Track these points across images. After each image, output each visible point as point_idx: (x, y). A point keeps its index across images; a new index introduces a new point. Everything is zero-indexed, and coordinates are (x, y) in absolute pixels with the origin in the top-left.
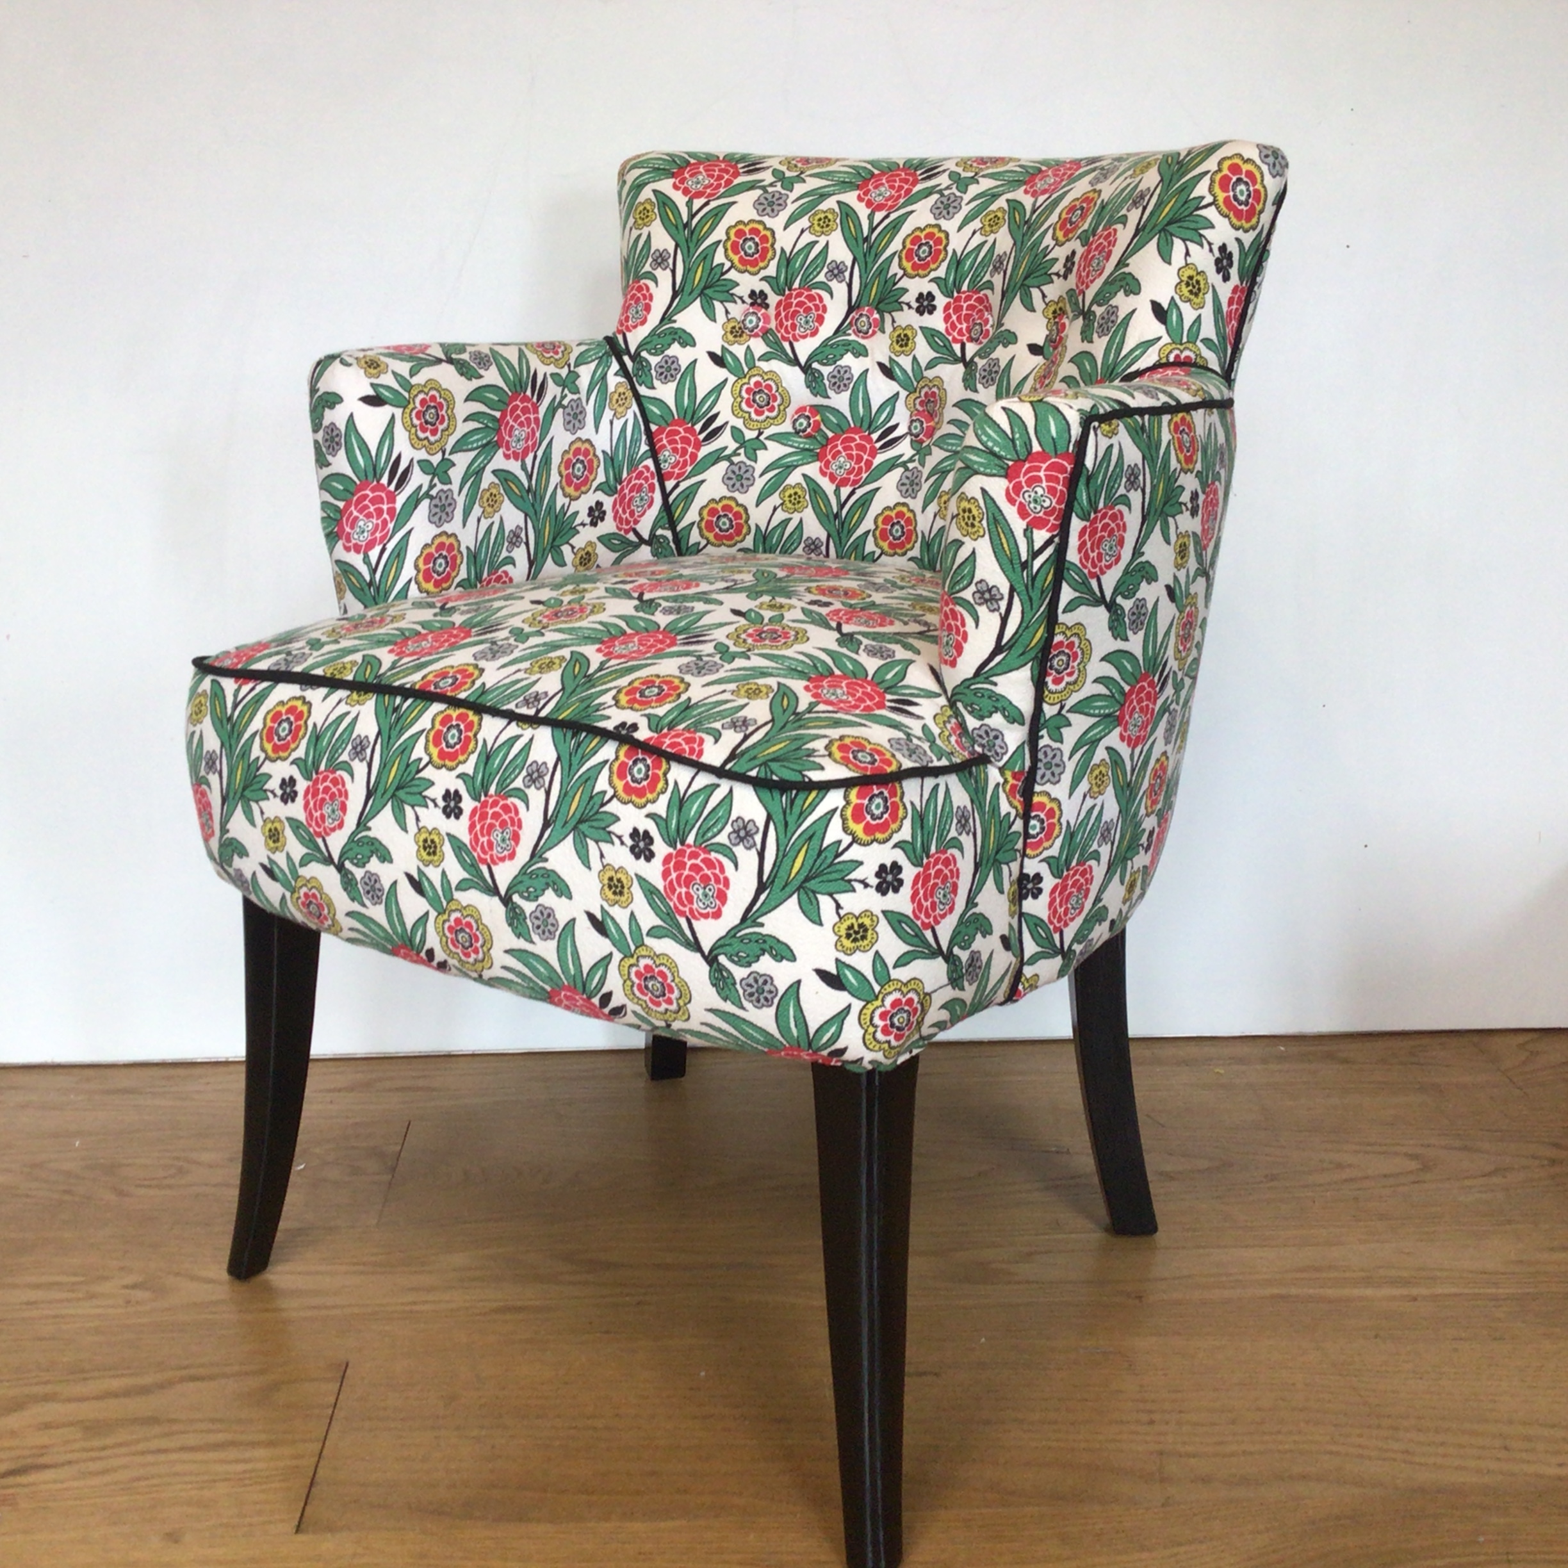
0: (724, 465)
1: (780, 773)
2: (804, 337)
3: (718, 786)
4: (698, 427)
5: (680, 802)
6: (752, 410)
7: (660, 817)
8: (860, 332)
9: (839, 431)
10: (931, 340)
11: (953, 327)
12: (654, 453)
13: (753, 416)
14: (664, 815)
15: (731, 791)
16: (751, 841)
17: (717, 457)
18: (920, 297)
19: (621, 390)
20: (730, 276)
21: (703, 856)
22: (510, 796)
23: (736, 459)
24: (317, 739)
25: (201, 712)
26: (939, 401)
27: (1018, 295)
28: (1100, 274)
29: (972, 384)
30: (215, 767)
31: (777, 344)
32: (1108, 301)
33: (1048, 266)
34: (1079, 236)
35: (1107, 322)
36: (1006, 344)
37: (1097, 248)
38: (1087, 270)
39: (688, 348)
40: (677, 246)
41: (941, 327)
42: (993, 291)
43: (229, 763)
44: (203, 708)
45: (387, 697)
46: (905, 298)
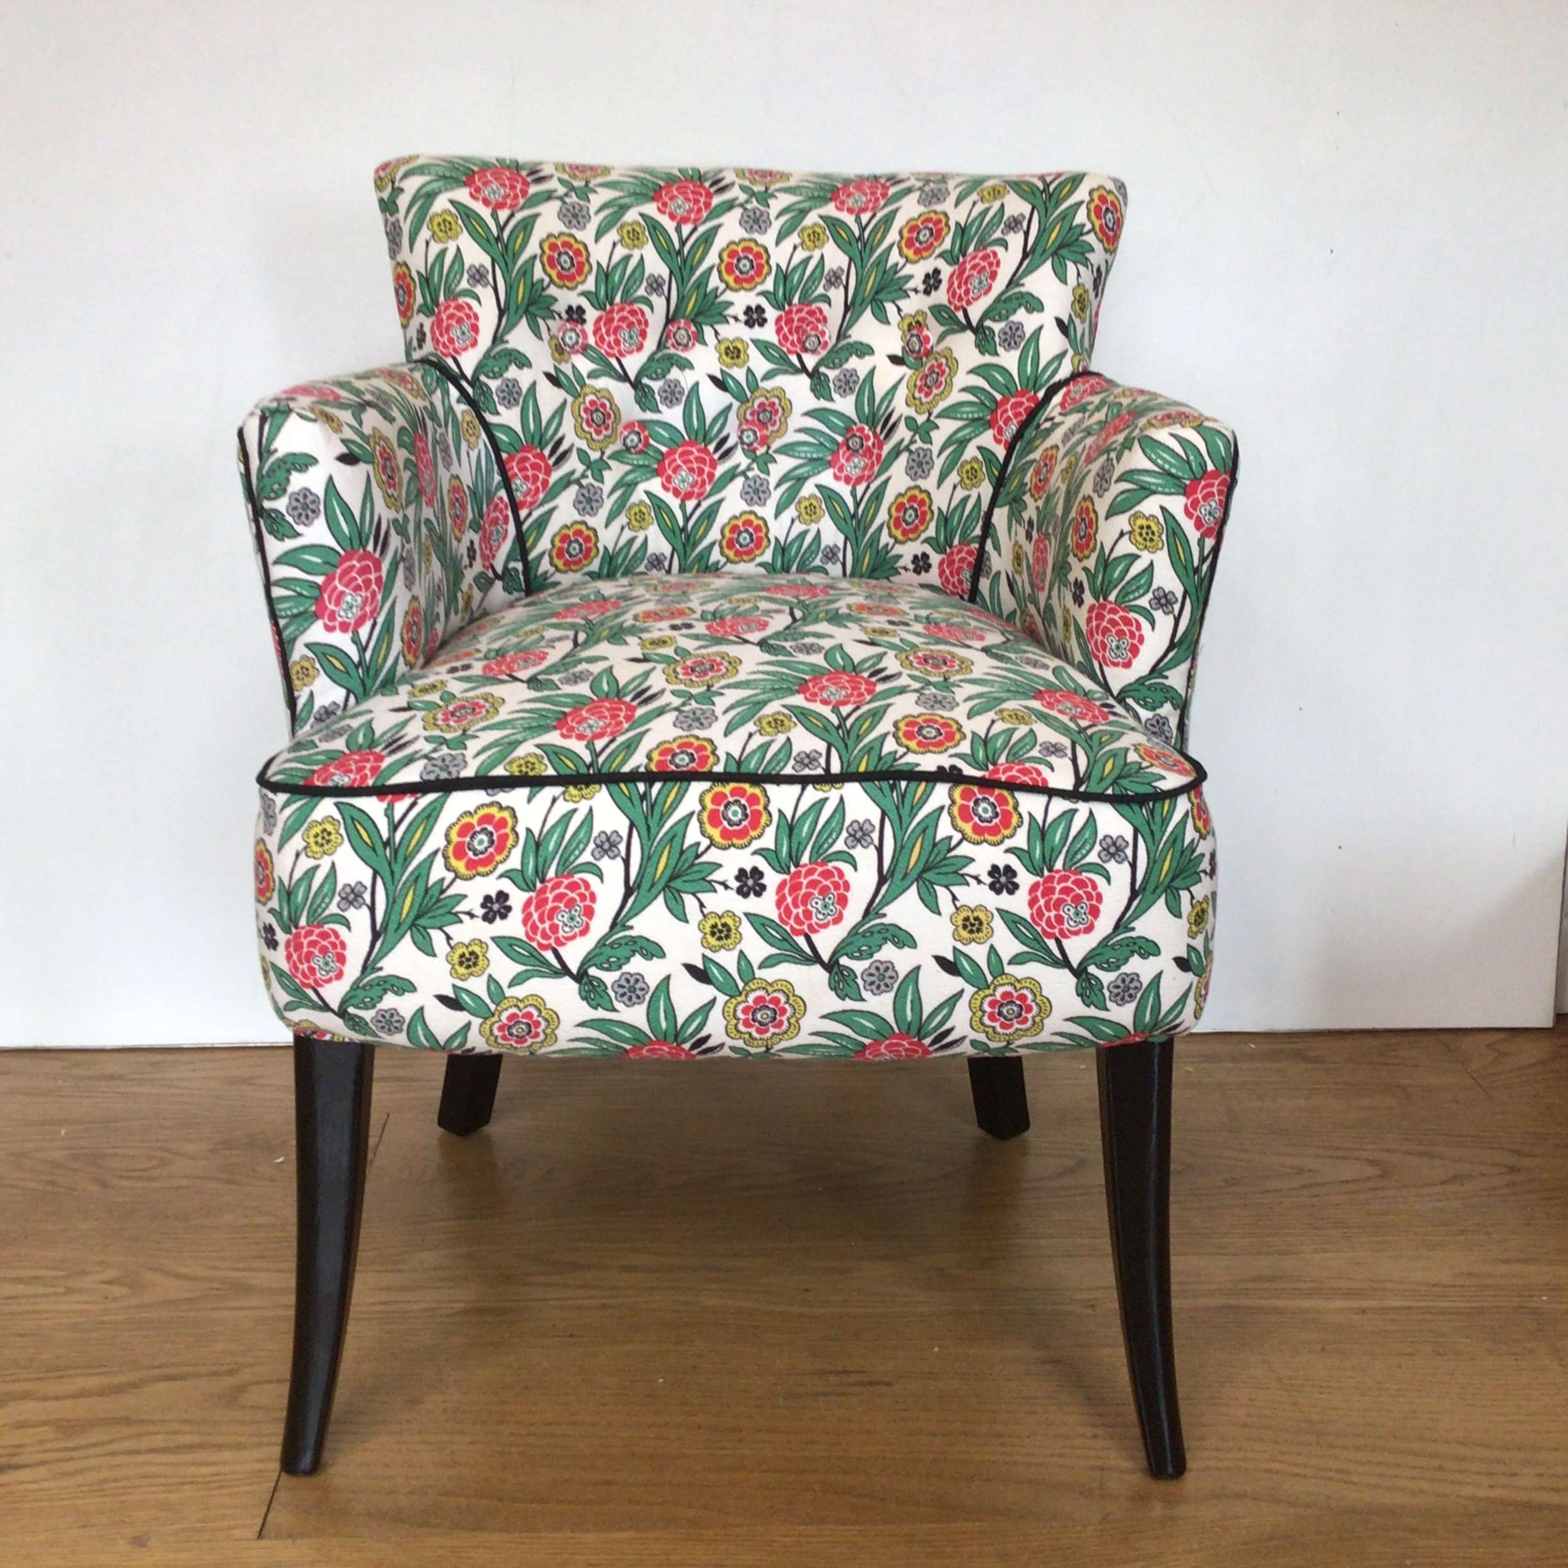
0: (574, 489)
1: (1132, 788)
2: (631, 352)
3: (1076, 811)
4: (547, 452)
5: (1041, 832)
6: (592, 431)
7: (1022, 850)
8: (680, 345)
9: (673, 446)
10: (765, 352)
11: (786, 338)
12: (507, 483)
13: (594, 436)
14: (1026, 848)
15: (1091, 813)
16: (1122, 854)
17: (567, 481)
18: (748, 310)
19: (468, 418)
20: (548, 292)
21: (1073, 878)
22: (830, 861)
23: (584, 482)
24: (538, 845)
25: (328, 841)
26: (780, 411)
27: (869, 310)
28: (987, 292)
29: (825, 394)
30: (361, 900)
31: (602, 360)
32: (1007, 318)
33: (902, 282)
34: (941, 255)
35: (1013, 337)
36: (861, 355)
37: (973, 267)
38: (964, 288)
39: (525, 369)
40: (493, 261)
41: (774, 339)
42: (830, 304)
43: (391, 893)
44: (332, 837)
45: (622, 786)
46: (730, 311)
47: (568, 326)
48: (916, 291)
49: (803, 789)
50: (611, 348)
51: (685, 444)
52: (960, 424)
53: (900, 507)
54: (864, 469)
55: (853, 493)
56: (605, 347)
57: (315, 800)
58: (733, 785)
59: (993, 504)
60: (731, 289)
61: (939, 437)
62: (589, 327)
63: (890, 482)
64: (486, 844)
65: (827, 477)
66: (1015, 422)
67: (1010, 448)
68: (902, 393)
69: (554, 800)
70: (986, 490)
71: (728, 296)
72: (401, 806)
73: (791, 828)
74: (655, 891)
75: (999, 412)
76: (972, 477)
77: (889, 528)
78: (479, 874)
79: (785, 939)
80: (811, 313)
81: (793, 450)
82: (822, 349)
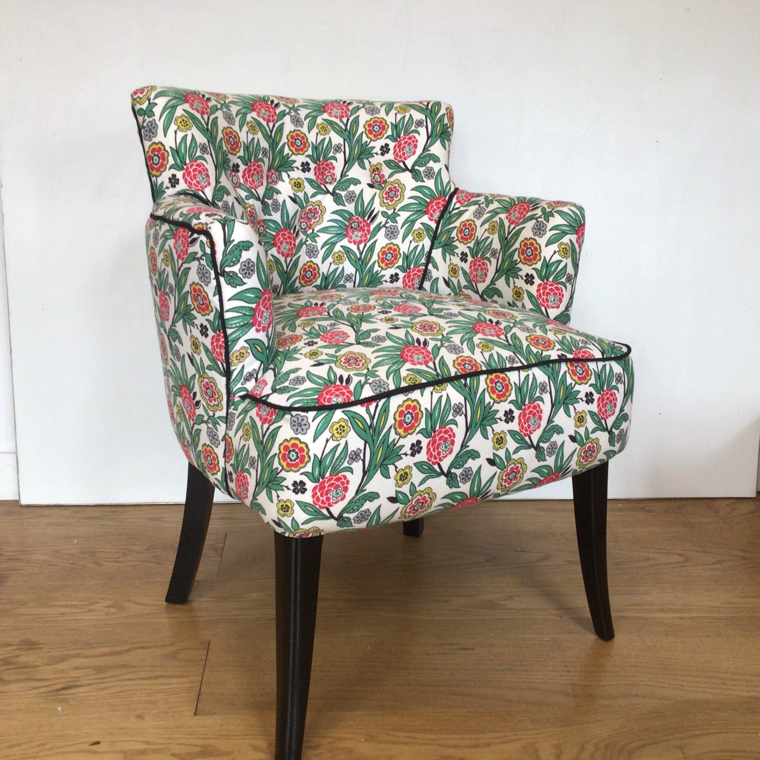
2: (259, 185)
3: (606, 366)
5: (598, 376)
7: (594, 384)
8: (273, 182)
10: (311, 184)
11: (318, 177)
15: (610, 365)
16: (621, 380)
18: (303, 164)
20: (228, 157)
21: (609, 393)
22: (535, 401)
24: (431, 415)
25: (344, 431)
27: (357, 163)
28: (414, 154)
29: (341, 202)
30: (358, 457)
31: (248, 190)
32: (426, 165)
33: (370, 150)
34: (387, 137)
35: (430, 173)
37: (405, 143)
40: (208, 141)
41: (314, 178)
42: (336, 160)
43: (372, 451)
44: (345, 428)
45: (455, 382)
46: (295, 165)
47: (233, 174)
48: (377, 154)
49: (519, 372)
50: (251, 184)
51: (282, 230)
52: (411, 213)
53: (384, 253)
54: (361, 237)
55: (358, 248)
56: (248, 184)
57: (333, 411)
58: (494, 374)
59: (432, 248)
60: (295, 154)
61: (400, 220)
62: (240, 174)
63: (377, 242)
64: (410, 419)
65: (345, 242)
66: (438, 211)
67: (438, 223)
68: (377, 200)
69: (432, 393)
70: (427, 242)
72: (372, 407)
73: (520, 389)
74: (477, 427)
75: (430, 207)
76: (419, 236)
77: (379, 263)
78: (409, 434)
79: (522, 439)
80: (327, 165)
81: (327, 230)
82: (335, 182)
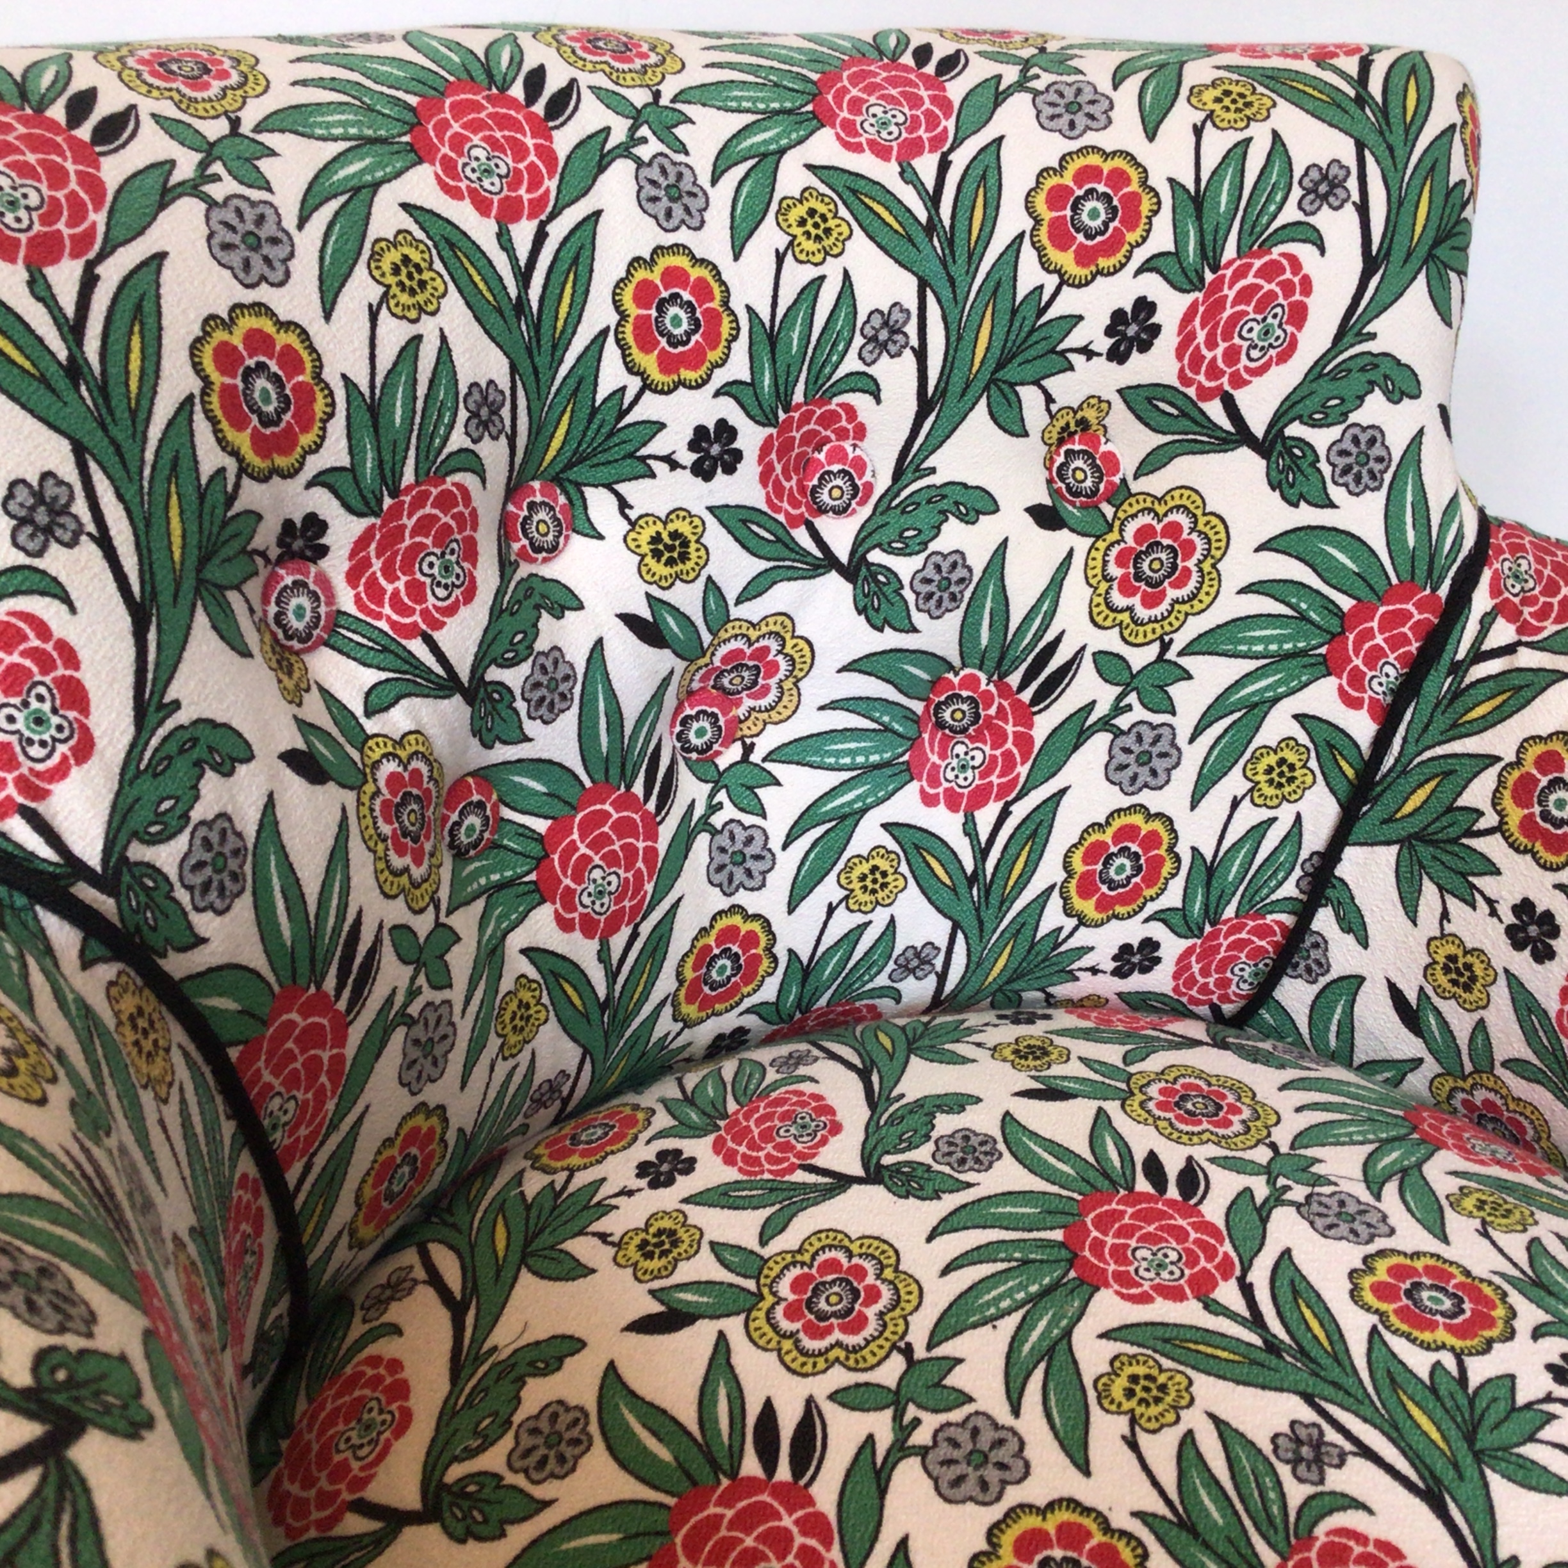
0: (397, 1040)
2: (452, 607)
4: (330, 982)
6: (407, 860)
8: (538, 550)
9: (560, 809)
10: (742, 532)
11: (779, 489)
12: (250, 1127)
13: (413, 871)
17: (380, 1032)
18: (699, 438)
19: (128, 1004)
23: (415, 1008)
26: (783, 665)
27: (982, 406)
28: (1285, 356)
29: (895, 614)
31: (389, 652)
32: (1345, 415)
33: (1055, 333)
34: (1149, 266)
35: (1362, 461)
36: (969, 517)
37: (1244, 296)
38: (1222, 346)
39: (242, 770)
40: (80, 452)
41: (756, 497)
42: (877, 395)
46: (657, 446)
47: (289, 577)
48: (1087, 352)
50: (405, 611)
51: (586, 798)
52: (1247, 666)
53: (1096, 852)
54: (987, 773)
55: (970, 829)
56: (387, 610)
59: (1340, 839)
60: (656, 390)
61: (1192, 698)
63: (1066, 800)
65: (905, 803)
66: (1391, 658)
67: (1388, 719)
68: (1077, 596)
71: (650, 408)
75: (1351, 637)
76: (1283, 780)
77: (1066, 899)
80: (829, 419)
81: (818, 751)
82: (862, 503)
